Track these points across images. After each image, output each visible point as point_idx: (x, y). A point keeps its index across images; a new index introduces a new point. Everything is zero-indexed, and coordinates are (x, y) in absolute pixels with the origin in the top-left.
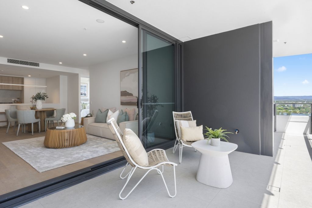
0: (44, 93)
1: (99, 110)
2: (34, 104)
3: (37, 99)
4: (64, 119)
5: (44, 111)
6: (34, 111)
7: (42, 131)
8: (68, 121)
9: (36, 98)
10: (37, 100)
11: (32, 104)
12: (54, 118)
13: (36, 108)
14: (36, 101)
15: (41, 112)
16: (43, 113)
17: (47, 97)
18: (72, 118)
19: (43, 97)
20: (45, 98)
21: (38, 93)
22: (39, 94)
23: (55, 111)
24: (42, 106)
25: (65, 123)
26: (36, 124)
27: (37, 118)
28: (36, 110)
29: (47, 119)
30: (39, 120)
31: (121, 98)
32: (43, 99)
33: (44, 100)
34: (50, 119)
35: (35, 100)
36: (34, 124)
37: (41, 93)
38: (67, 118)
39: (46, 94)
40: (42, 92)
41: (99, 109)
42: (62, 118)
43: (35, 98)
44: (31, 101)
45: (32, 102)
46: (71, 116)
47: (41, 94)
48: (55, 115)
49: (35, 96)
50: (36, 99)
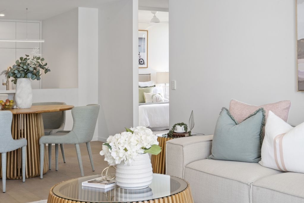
0: (39, 58)
1: (225, 112)
2: (11, 91)
3: (19, 76)
4: (114, 154)
5: (37, 115)
6: (9, 115)
7: (30, 177)
8: (130, 161)
9: (16, 72)
10: (19, 80)
11: (8, 92)
12: (67, 136)
13: (16, 104)
14: (15, 83)
15: (28, 116)
16: (33, 120)
17: (47, 71)
18: (142, 151)
19: (35, 69)
20: (42, 71)
21: (21, 59)
22: (23, 61)
23: (68, 113)
24: (31, 97)
25: (113, 169)
26: (15, 155)
27: (16, 134)
28: (15, 112)
29: (45, 140)
30: (22, 143)
31: (297, 64)
32: (36, 75)
33: (38, 79)
34: (54, 139)
35: (12, 78)
36: (9, 154)
37: (31, 57)
38: (126, 150)
39: (43, 60)
40: (33, 54)
41: (223, 108)
42: (104, 147)
43: (14, 74)
44: (3, 84)
45: (6, 84)
46: (139, 141)
47: (28, 62)
48: (68, 125)
49: (14, 66)
50: (16, 77)
